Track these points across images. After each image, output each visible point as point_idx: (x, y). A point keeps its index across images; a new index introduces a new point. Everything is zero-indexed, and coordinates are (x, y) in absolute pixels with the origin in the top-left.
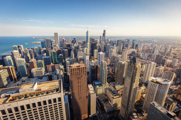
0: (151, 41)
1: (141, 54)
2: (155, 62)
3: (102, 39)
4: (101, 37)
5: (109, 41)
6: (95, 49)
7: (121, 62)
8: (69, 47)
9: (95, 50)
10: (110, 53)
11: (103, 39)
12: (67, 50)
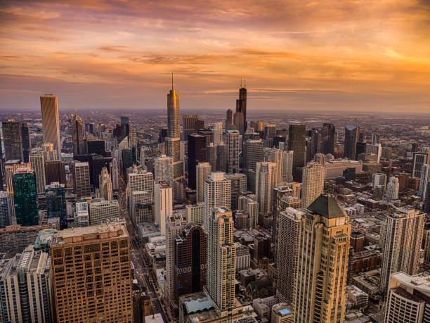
0: (410, 129)
1: (377, 178)
2: (423, 210)
3: (234, 123)
4: (229, 112)
5: (261, 129)
6: (203, 160)
7: (295, 211)
8: (98, 153)
9: (203, 166)
10: (260, 175)
11: (237, 120)
12: (86, 164)
